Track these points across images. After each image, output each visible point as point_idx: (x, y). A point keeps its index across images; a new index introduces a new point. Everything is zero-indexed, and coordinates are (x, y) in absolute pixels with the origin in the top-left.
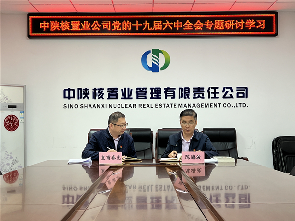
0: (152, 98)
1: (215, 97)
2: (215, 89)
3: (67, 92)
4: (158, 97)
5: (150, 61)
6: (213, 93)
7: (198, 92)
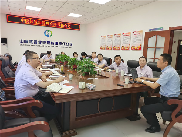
0: (47, 44)
1: (64, 45)
2: (64, 43)
3: (21, 41)
4: (49, 44)
5: (47, 33)
6: (64, 44)
7: (60, 43)
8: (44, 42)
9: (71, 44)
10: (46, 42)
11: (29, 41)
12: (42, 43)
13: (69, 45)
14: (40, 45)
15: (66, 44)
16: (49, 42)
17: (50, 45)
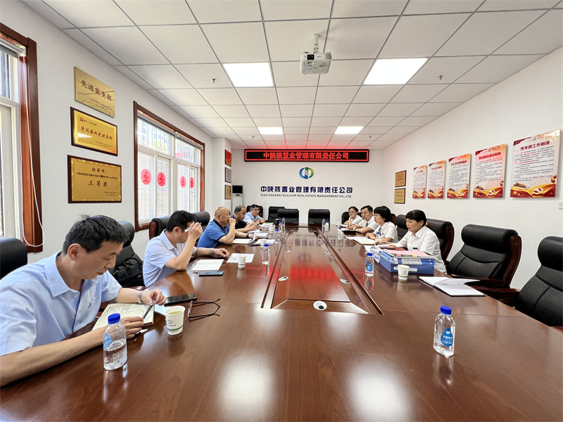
0: (304, 192)
1: (336, 192)
2: (336, 188)
3: (263, 188)
4: (307, 191)
5: (304, 173)
6: (335, 190)
7: (328, 189)
8: (299, 189)
9: (350, 190)
10: (303, 189)
11: (274, 188)
12: (295, 190)
13: (345, 191)
14: (292, 193)
15: (338, 191)
16: (307, 188)
17: (309, 193)
